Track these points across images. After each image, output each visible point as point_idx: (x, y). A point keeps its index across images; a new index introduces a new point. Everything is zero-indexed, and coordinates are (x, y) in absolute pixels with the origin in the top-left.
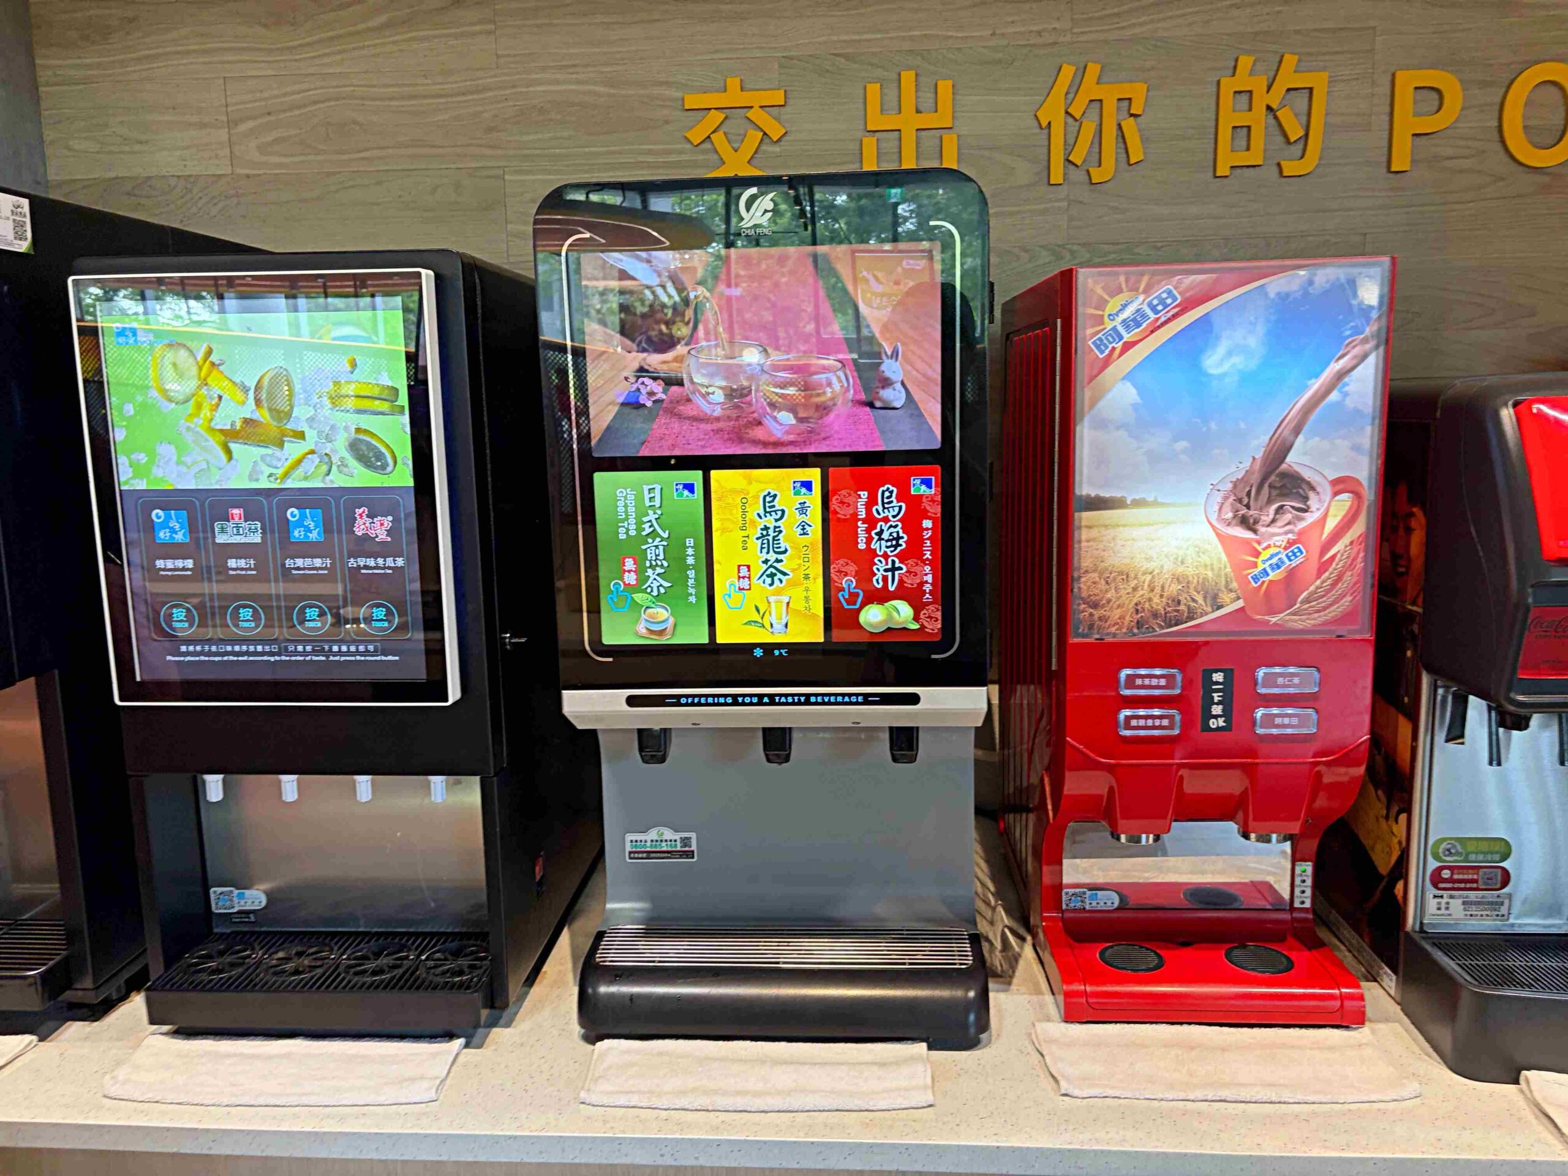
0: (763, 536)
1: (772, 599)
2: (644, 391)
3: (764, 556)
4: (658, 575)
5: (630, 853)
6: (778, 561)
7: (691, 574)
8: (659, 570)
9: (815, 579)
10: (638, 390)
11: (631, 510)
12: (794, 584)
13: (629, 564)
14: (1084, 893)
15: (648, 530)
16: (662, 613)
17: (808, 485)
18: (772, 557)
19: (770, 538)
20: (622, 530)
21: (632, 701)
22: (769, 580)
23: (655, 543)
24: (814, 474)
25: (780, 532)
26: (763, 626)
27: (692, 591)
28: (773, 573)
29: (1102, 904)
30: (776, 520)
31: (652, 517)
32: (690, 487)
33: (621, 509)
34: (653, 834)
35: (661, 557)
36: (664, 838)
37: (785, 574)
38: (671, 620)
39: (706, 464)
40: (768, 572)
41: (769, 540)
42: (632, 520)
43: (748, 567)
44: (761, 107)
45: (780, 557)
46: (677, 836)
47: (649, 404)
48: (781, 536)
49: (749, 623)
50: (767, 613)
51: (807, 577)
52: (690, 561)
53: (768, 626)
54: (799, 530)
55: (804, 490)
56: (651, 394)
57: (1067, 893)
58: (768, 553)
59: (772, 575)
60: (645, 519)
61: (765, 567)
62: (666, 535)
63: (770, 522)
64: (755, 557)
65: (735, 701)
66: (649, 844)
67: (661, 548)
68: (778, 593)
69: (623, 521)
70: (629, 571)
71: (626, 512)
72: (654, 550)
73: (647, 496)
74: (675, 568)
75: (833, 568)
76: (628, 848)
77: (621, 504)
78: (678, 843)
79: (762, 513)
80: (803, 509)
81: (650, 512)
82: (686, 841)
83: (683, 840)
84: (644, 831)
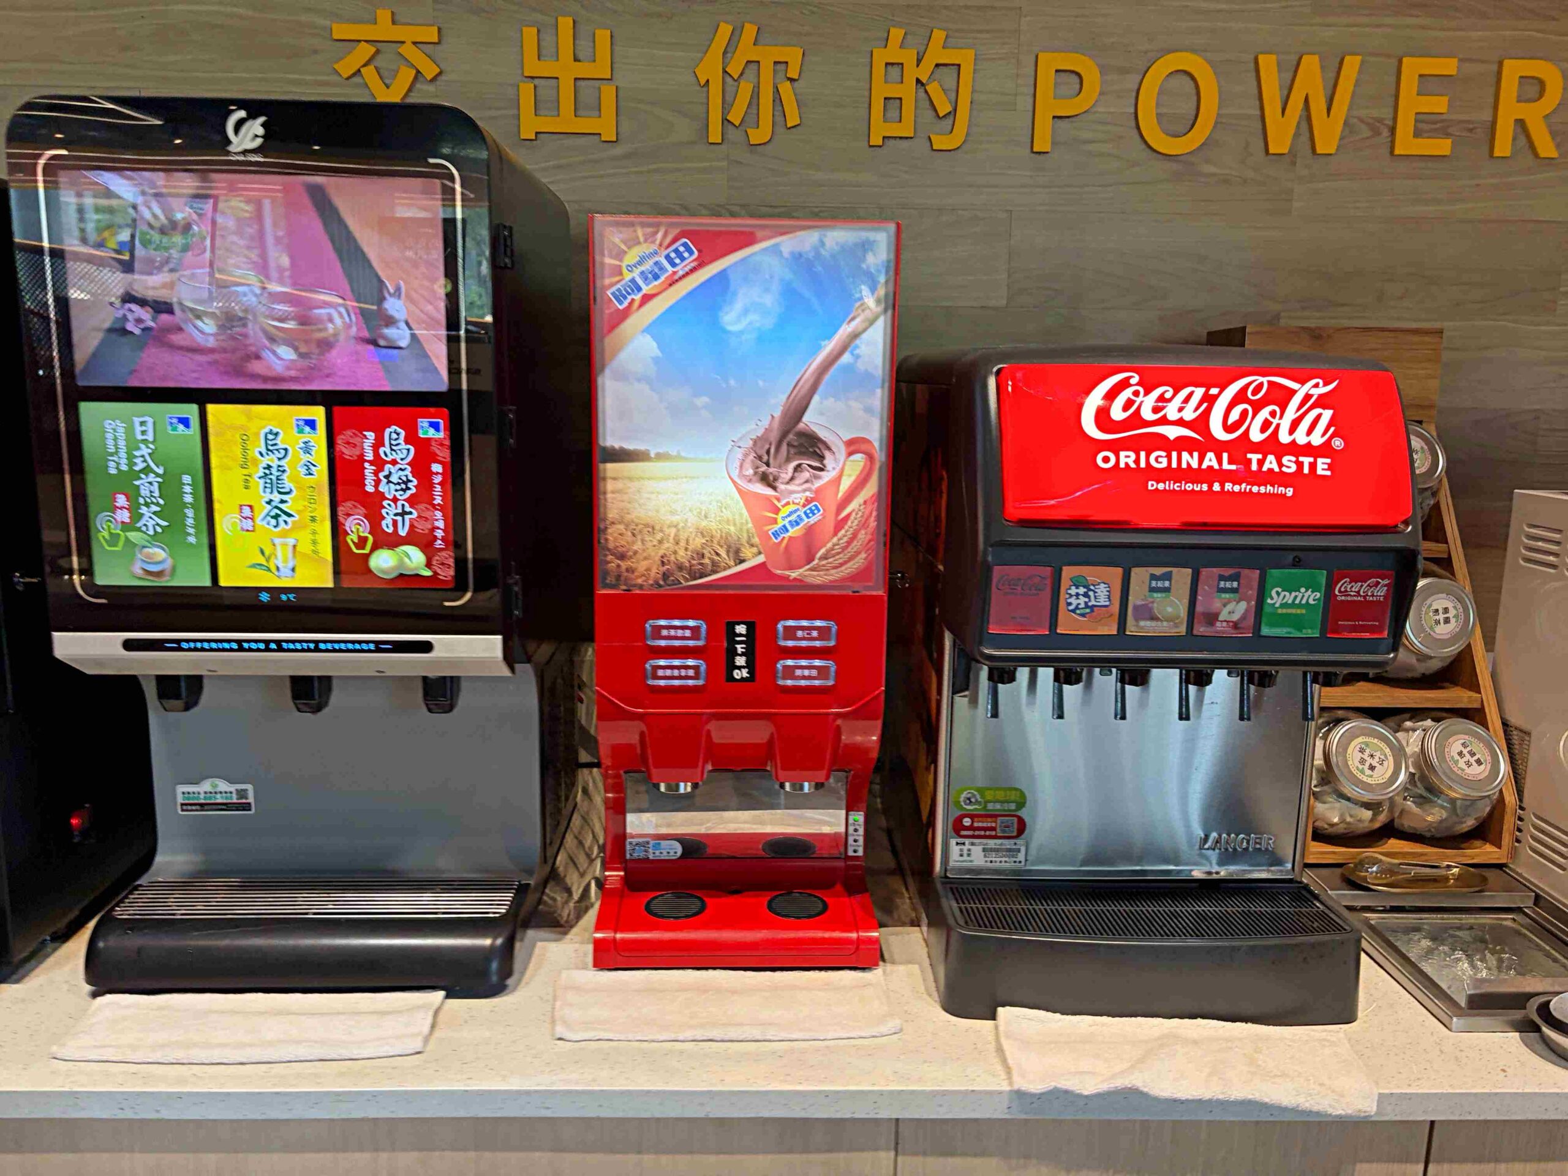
0: (266, 474)
1: (277, 541)
2: (130, 316)
3: (268, 496)
4: (155, 513)
5: (182, 805)
6: (282, 502)
7: (190, 513)
8: (155, 508)
9: (322, 521)
10: (125, 316)
11: (122, 443)
12: (297, 527)
13: (121, 500)
14: (648, 843)
15: (140, 466)
16: (159, 554)
17: (311, 424)
18: (276, 497)
19: (273, 478)
20: (112, 464)
21: (128, 645)
22: (273, 522)
23: (150, 480)
24: (318, 413)
25: (284, 471)
26: (269, 570)
27: (191, 531)
28: (279, 514)
29: (665, 853)
30: (279, 459)
31: (145, 451)
32: (185, 422)
33: (110, 443)
34: (206, 786)
35: (157, 494)
36: (219, 789)
37: (290, 515)
38: (170, 562)
39: (202, 397)
40: (273, 514)
41: (273, 479)
42: (123, 454)
43: (251, 507)
44: (414, 43)
45: (284, 497)
46: (232, 788)
47: (137, 331)
48: (285, 476)
49: (254, 566)
50: (273, 557)
51: (313, 519)
52: (188, 499)
53: (273, 569)
54: (303, 470)
55: (307, 429)
56: (139, 321)
57: (631, 843)
58: (272, 492)
59: (276, 517)
60: (137, 453)
61: (269, 507)
62: (160, 471)
63: (272, 460)
64: (259, 495)
65: (241, 646)
67: (156, 485)
68: (284, 535)
69: (112, 455)
70: (121, 508)
71: (116, 445)
72: (149, 486)
73: (138, 429)
74: (172, 506)
75: (341, 510)
76: (180, 799)
77: (110, 436)
78: (234, 796)
79: (264, 451)
80: (307, 449)
81: (143, 446)
82: (242, 794)
83: (239, 792)
84: (196, 782)
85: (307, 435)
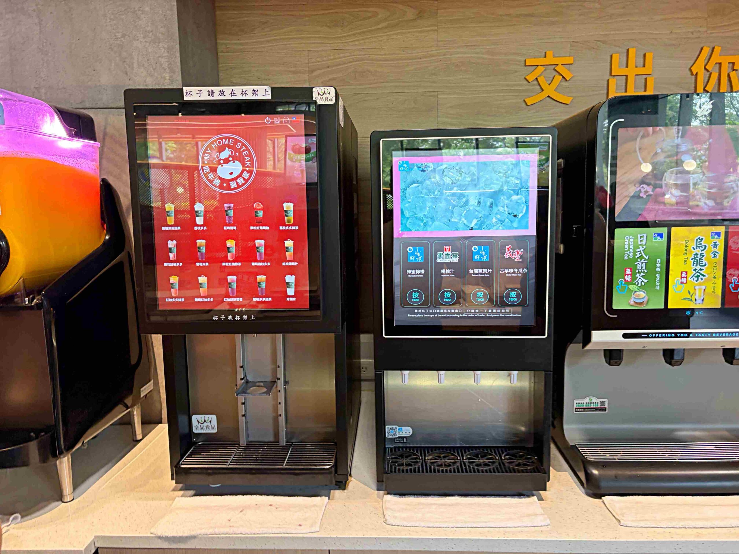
0: (695, 258)
1: (697, 288)
2: (643, 191)
3: (695, 267)
4: (642, 276)
5: (576, 408)
6: (701, 269)
7: (658, 276)
8: (642, 274)
9: (719, 278)
10: (640, 190)
11: (631, 246)
12: (708, 280)
13: (628, 271)
15: (639, 255)
16: (642, 294)
17: (718, 234)
19: (698, 259)
20: (626, 256)
21: (625, 336)
22: (696, 279)
23: (642, 261)
24: (722, 229)
25: (704, 256)
26: (691, 300)
27: (657, 284)
30: (702, 251)
31: (641, 249)
32: (661, 236)
33: (626, 246)
34: (587, 400)
35: (644, 268)
36: (592, 402)
37: (704, 276)
38: (647, 298)
39: (669, 225)
40: (696, 275)
41: (698, 260)
42: (631, 251)
43: (686, 272)
44: (562, 64)
45: (702, 268)
46: (599, 401)
47: (645, 197)
48: (703, 258)
49: (685, 299)
50: (694, 295)
51: (715, 277)
52: (658, 270)
53: (694, 300)
54: (713, 255)
55: (716, 236)
56: (646, 192)
58: (697, 266)
59: (698, 276)
60: (637, 250)
61: (694, 272)
62: (647, 258)
63: (699, 251)
64: (691, 268)
65: (676, 335)
66: (585, 405)
67: (644, 264)
68: (700, 284)
69: (627, 251)
70: (628, 275)
71: (629, 247)
72: (640, 265)
73: (639, 240)
74: (650, 273)
75: (728, 272)
76: (575, 406)
77: (627, 243)
78: (599, 404)
79: (695, 247)
80: (715, 245)
81: (640, 247)
82: (603, 403)
83: (601, 402)
84: (583, 399)
85: (716, 239)
